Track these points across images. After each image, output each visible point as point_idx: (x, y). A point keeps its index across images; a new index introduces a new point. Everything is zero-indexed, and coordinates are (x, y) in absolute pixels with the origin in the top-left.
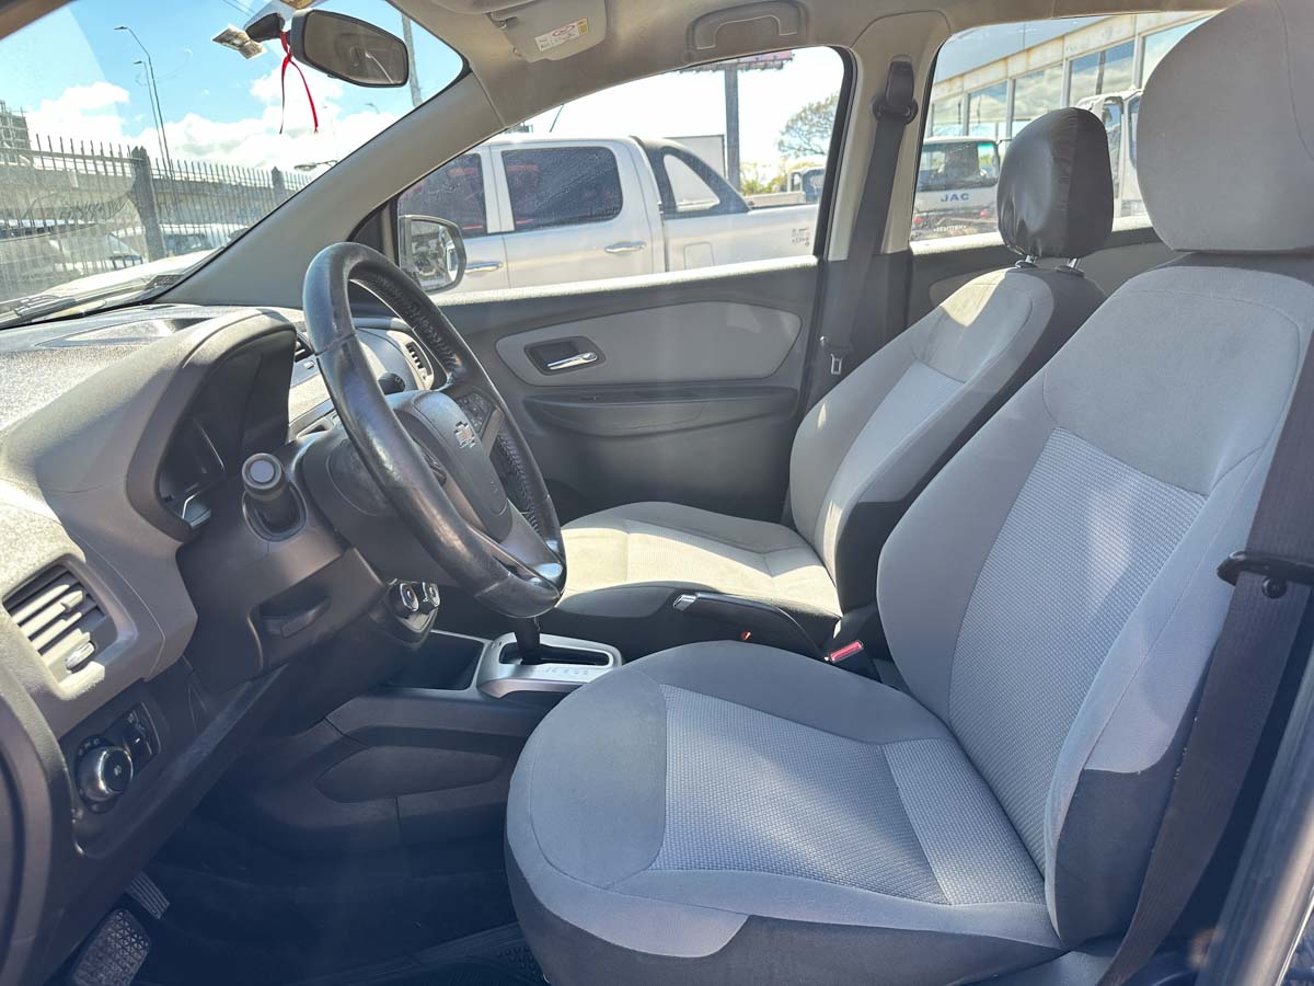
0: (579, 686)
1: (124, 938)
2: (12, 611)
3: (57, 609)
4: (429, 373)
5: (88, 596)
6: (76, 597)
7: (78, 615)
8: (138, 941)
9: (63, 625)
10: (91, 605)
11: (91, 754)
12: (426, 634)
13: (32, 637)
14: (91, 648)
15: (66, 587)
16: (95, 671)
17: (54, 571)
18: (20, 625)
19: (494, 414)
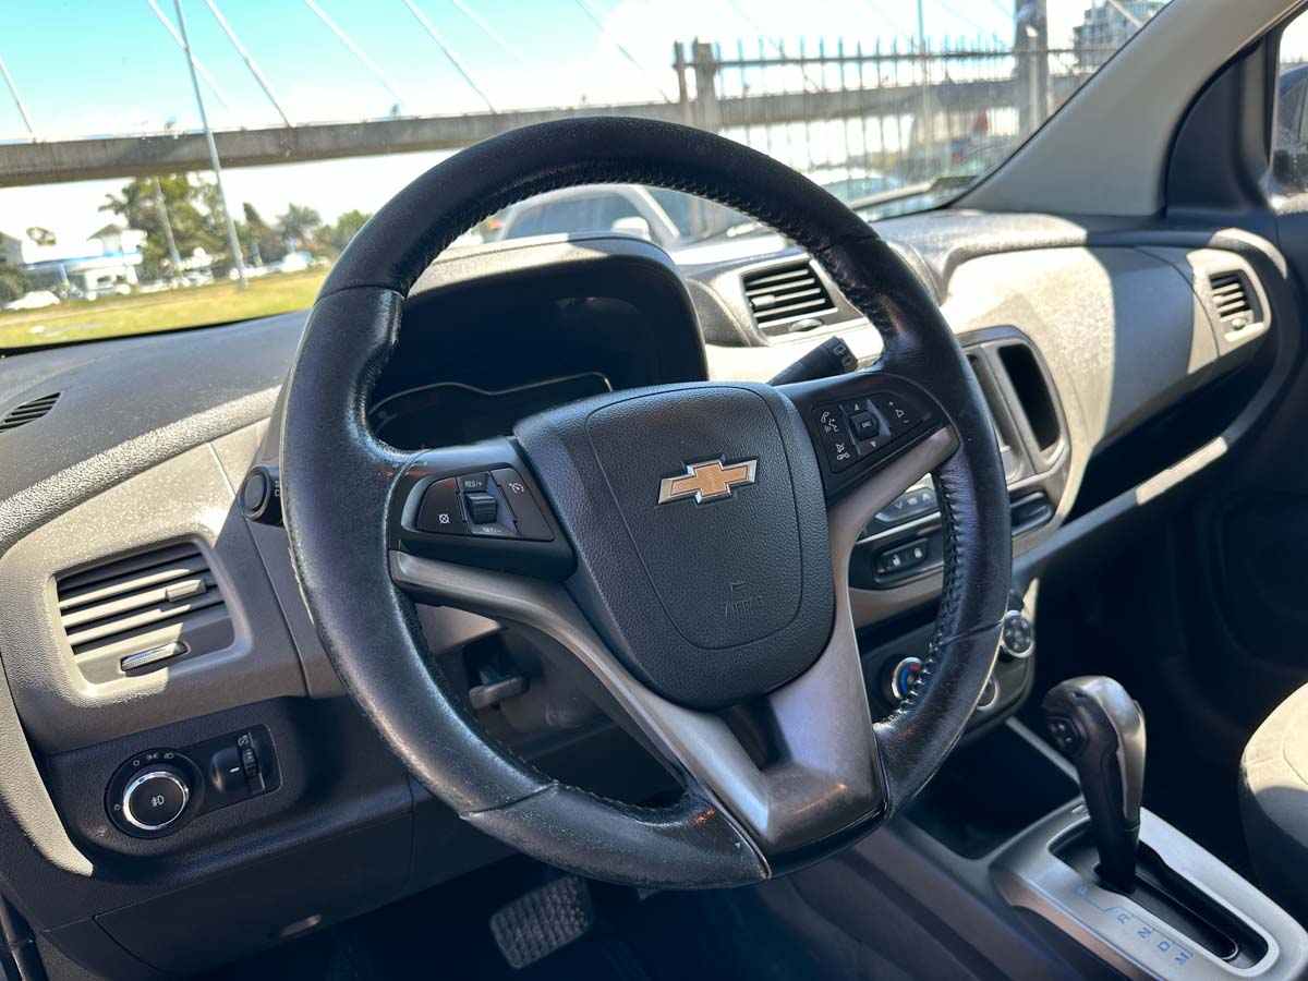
1: (564, 906)
2: (63, 595)
3: (158, 594)
4: (1259, 317)
5: (209, 588)
6: (192, 585)
7: (186, 608)
8: (577, 916)
9: (156, 614)
10: (209, 599)
12: (996, 721)
13: (70, 630)
14: (173, 649)
15: (182, 571)
16: (158, 679)
17: (179, 550)
18: (64, 612)
19: (936, 437)
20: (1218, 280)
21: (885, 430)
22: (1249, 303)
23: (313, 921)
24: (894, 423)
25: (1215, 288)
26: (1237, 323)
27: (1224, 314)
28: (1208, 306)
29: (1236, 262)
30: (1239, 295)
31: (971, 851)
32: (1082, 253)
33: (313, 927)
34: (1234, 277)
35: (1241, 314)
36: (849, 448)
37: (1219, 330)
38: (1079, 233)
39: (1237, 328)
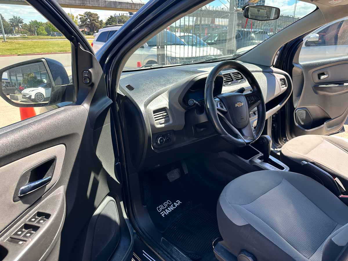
0: (268, 170)
1: (177, 173)
2: (154, 113)
3: (162, 115)
4: (286, 86)
5: (167, 114)
6: (165, 114)
7: (165, 117)
8: (179, 175)
9: (162, 117)
10: (167, 116)
11: (158, 137)
13: (155, 118)
14: (164, 122)
15: (164, 112)
16: (163, 125)
17: (164, 109)
18: (154, 115)
19: (259, 101)
20: (281, 80)
21: (254, 100)
22: (285, 84)
23: (159, 165)
24: (255, 99)
25: (281, 81)
26: (283, 87)
27: (281, 85)
28: (279, 83)
29: (283, 77)
30: (283, 82)
31: (247, 159)
32: (262, 73)
33: (159, 166)
34: (284, 79)
35: (284, 85)
36: (250, 102)
37: (281, 88)
38: (261, 69)
39: (283, 88)
